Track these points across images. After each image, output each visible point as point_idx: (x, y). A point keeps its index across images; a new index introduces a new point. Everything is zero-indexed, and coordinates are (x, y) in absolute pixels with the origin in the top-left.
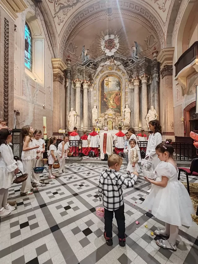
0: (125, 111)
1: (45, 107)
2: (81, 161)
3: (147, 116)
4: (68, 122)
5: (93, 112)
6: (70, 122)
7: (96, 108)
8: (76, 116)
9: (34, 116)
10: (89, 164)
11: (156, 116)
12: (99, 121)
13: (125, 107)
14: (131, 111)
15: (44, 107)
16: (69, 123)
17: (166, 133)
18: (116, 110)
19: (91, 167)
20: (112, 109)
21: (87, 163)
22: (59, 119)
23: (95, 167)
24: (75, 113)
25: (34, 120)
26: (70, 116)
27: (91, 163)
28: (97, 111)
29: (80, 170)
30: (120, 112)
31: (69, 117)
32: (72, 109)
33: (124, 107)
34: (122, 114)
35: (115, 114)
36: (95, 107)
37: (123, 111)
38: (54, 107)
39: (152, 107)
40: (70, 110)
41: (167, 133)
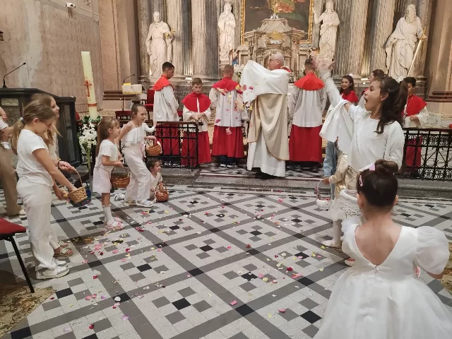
0: (322, 23)
1: (74, 10)
2: (197, 181)
3: (391, 39)
4: (146, 58)
5: (220, 24)
6: (151, 57)
7: (232, 11)
8: (169, 41)
9: (44, 39)
10: (218, 189)
11: (418, 40)
12: (240, 57)
13: (324, 9)
14: (342, 23)
15: (70, 11)
16: (151, 62)
17: (443, 94)
18: (293, 17)
19: (224, 198)
20: (281, 15)
21: (211, 186)
22: (118, 50)
23: (236, 198)
24: (167, 31)
25: (46, 53)
26: (151, 39)
27: (225, 185)
28: (233, 23)
29: (198, 206)
30: (305, 26)
31: (148, 44)
32: (156, 15)
33: (320, 6)
34: (312, 31)
35: (290, 34)
36: (227, 7)
37: (317, 21)
38: (100, 10)
39: (411, 8)
40: (151, 20)
41: (447, 94)
